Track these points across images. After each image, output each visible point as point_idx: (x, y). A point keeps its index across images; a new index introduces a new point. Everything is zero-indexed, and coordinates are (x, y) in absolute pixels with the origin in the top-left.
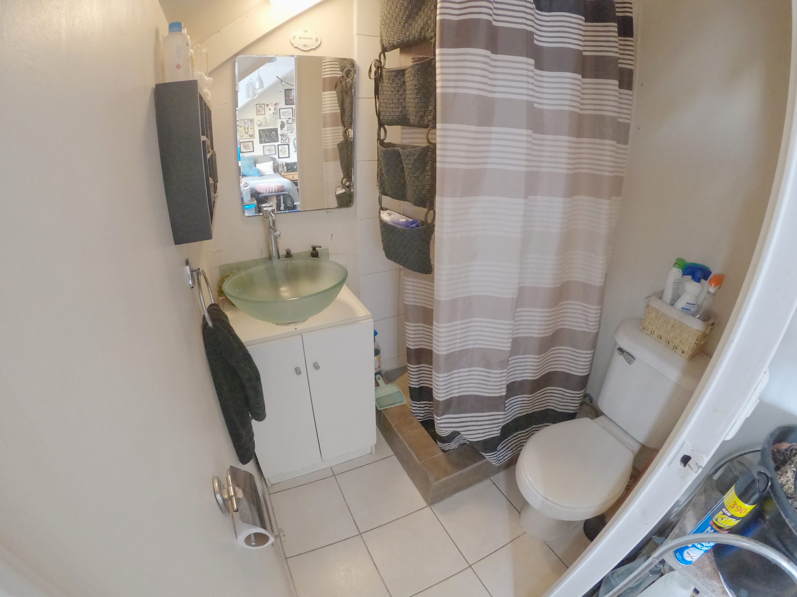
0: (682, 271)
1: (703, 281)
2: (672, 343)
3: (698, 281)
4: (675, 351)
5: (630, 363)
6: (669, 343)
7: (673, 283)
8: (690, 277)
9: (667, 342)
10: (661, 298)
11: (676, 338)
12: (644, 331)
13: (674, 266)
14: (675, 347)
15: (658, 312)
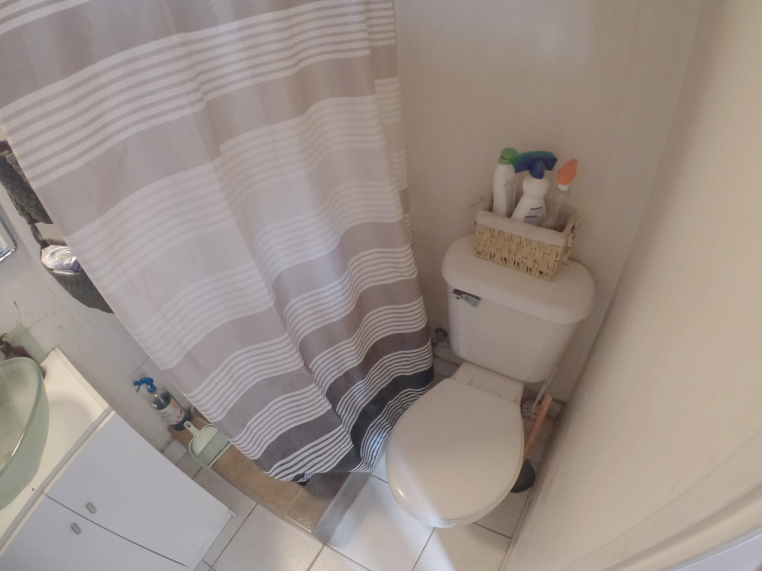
0: (514, 166)
1: (547, 172)
2: (522, 264)
3: (540, 176)
4: (530, 274)
5: (475, 305)
6: (518, 264)
7: (504, 185)
8: (527, 172)
9: (516, 263)
10: (491, 209)
11: (526, 258)
12: (480, 255)
13: (500, 162)
14: (528, 269)
15: (492, 230)
